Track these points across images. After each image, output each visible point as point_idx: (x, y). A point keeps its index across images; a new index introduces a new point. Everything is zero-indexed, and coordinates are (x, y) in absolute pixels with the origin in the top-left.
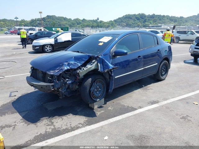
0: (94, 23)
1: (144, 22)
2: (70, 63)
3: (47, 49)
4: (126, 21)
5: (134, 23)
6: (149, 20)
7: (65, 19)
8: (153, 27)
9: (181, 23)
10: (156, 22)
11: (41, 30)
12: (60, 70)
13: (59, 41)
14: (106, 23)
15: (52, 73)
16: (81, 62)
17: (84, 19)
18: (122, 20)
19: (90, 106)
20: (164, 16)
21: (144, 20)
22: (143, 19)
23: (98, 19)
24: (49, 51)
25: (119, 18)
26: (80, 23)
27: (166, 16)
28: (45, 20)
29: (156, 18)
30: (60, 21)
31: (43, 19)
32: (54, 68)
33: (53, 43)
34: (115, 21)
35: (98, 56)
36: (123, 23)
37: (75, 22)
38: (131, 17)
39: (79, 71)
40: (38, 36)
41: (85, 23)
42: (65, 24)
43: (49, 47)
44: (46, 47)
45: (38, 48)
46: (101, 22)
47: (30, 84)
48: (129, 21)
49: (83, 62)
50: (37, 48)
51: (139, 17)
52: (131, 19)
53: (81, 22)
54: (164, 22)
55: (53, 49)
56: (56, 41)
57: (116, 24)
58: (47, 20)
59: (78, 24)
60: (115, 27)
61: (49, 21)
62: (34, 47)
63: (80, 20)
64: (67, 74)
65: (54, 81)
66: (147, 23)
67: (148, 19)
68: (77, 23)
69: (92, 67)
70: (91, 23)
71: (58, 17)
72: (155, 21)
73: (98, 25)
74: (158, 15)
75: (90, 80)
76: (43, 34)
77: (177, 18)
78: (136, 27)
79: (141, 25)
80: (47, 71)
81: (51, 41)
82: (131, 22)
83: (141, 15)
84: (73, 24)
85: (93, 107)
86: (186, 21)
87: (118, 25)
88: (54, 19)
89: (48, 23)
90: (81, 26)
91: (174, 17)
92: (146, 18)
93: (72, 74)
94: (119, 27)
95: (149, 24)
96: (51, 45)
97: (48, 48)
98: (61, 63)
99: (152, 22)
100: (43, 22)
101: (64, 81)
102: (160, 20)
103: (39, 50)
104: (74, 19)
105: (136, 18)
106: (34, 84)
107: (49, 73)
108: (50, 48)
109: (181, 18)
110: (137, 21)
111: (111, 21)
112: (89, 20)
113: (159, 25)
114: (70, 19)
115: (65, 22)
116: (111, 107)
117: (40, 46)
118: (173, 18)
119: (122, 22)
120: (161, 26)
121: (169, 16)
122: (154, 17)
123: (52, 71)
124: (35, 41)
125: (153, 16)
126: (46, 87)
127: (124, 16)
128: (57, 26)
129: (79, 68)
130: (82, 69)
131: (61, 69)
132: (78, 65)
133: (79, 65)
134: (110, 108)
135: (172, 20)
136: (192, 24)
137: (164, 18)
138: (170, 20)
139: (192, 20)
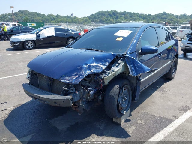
0: (69, 19)
1: (116, 19)
2: (91, 66)
3: (28, 46)
4: (99, 18)
5: (107, 19)
6: (121, 17)
7: (39, 15)
9: (150, 20)
10: (127, 18)
11: (15, 25)
12: (79, 76)
13: (41, 37)
14: (80, 19)
15: (67, 80)
16: (105, 64)
17: (58, 15)
18: (95, 16)
19: (114, 120)
20: (134, 14)
21: (116, 17)
22: (115, 15)
23: (72, 15)
24: (31, 47)
25: (93, 15)
26: (54, 19)
27: (136, 13)
28: (16, 15)
29: (128, 15)
30: (32, 17)
31: (14, 14)
32: (69, 74)
33: (35, 39)
34: (89, 17)
35: (123, 55)
36: (97, 20)
37: (48, 18)
38: (104, 13)
39: (104, 77)
40: (14, 31)
41: (59, 19)
42: (39, 20)
43: (30, 43)
44: (27, 43)
45: (18, 44)
46: (75, 18)
47: (33, 96)
48: (102, 17)
49: (107, 64)
50: (16, 44)
51: (112, 14)
52: (104, 15)
53: (55, 17)
55: (35, 46)
56: (38, 36)
57: (90, 20)
58: (18, 16)
59: (52, 20)
60: (89, 23)
61: (21, 16)
62: (13, 43)
63: (54, 15)
64: (87, 80)
65: (71, 91)
66: (119, 20)
67: (120, 15)
68: (51, 18)
69: (119, 70)
70: (65, 19)
71: (31, 12)
73: (73, 21)
74: (129, 13)
75: (117, 87)
76: (20, 29)
77: (146, 15)
78: (109, 23)
79: (113, 21)
80: (60, 78)
81: (32, 36)
82: (104, 18)
83: (113, 12)
84: (48, 20)
85: (119, 122)
86: (154, 19)
87: (92, 21)
88: (26, 14)
89: (20, 18)
90: (56, 21)
91: (143, 14)
92: (118, 15)
93: (93, 81)
94: (93, 23)
95: (121, 20)
96: (33, 41)
97: (30, 45)
98: (79, 66)
99: (123, 18)
100: (15, 17)
101: (84, 91)
102: (131, 17)
103: (19, 47)
104: (48, 15)
105: (109, 15)
106: (40, 97)
107: (64, 81)
108: (32, 45)
109: (149, 15)
110: (110, 18)
111: (85, 17)
112: (63, 16)
113: (130, 21)
114: (44, 15)
115: (39, 18)
116: (141, 120)
117: (20, 42)
119: (95, 18)
121: (138, 13)
122: (125, 15)
123: (67, 78)
124: (13, 37)
125: (124, 13)
126: (63, 102)
127: (97, 13)
128: (30, 22)
129: (104, 72)
130: (107, 74)
131: (81, 75)
132: (102, 68)
133: (104, 67)
134: (140, 122)
135: (142, 18)
136: (159, 21)
137: (134, 15)
138: (140, 17)
139: (159, 18)
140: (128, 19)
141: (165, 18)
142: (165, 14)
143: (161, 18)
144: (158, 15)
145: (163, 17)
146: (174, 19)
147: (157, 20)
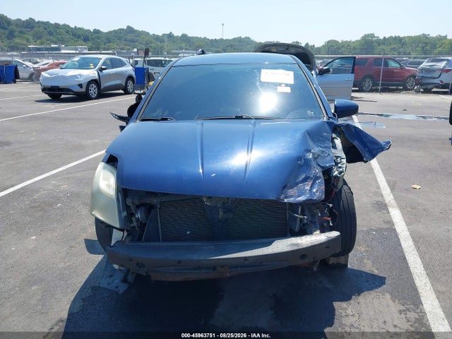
1: (9, 38)
2: (315, 154)
6: (21, 32)
8: (39, 49)
9: (100, 43)
10: (40, 38)
12: (314, 181)
16: (326, 145)
20: (57, 26)
21: (7, 32)
22: (3, 28)
27: (63, 25)
29: (42, 29)
49: (329, 144)
54: (61, 41)
66: (17, 40)
67: (18, 29)
72: (38, 37)
74: (43, 23)
77: (88, 31)
80: (281, 195)
85: (343, 262)
86: (109, 40)
91: (80, 29)
92: (13, 27)
95: (26, 42)
98: (299, 159)
99: (31, 39)
102: (50, 33)
109: (97, 32)
113: (52, 46)
118: (80, 33)
120: (58, 49)
121: (69, 26)
122: (32, 28)
123: (291, 192)
125: (30, 24)
132: (329, 154)
135: (79, 37)
136: (121, 47)
137: (58, 31)
138: (74, 35)
139: (120, 39)
140: (43, 39)
141: (133, 41)
142: (130, 30)
143: (125, 40)
144: (115, 32)
145: (129, 37)
146: (151, 42)
147: (117, 45)
